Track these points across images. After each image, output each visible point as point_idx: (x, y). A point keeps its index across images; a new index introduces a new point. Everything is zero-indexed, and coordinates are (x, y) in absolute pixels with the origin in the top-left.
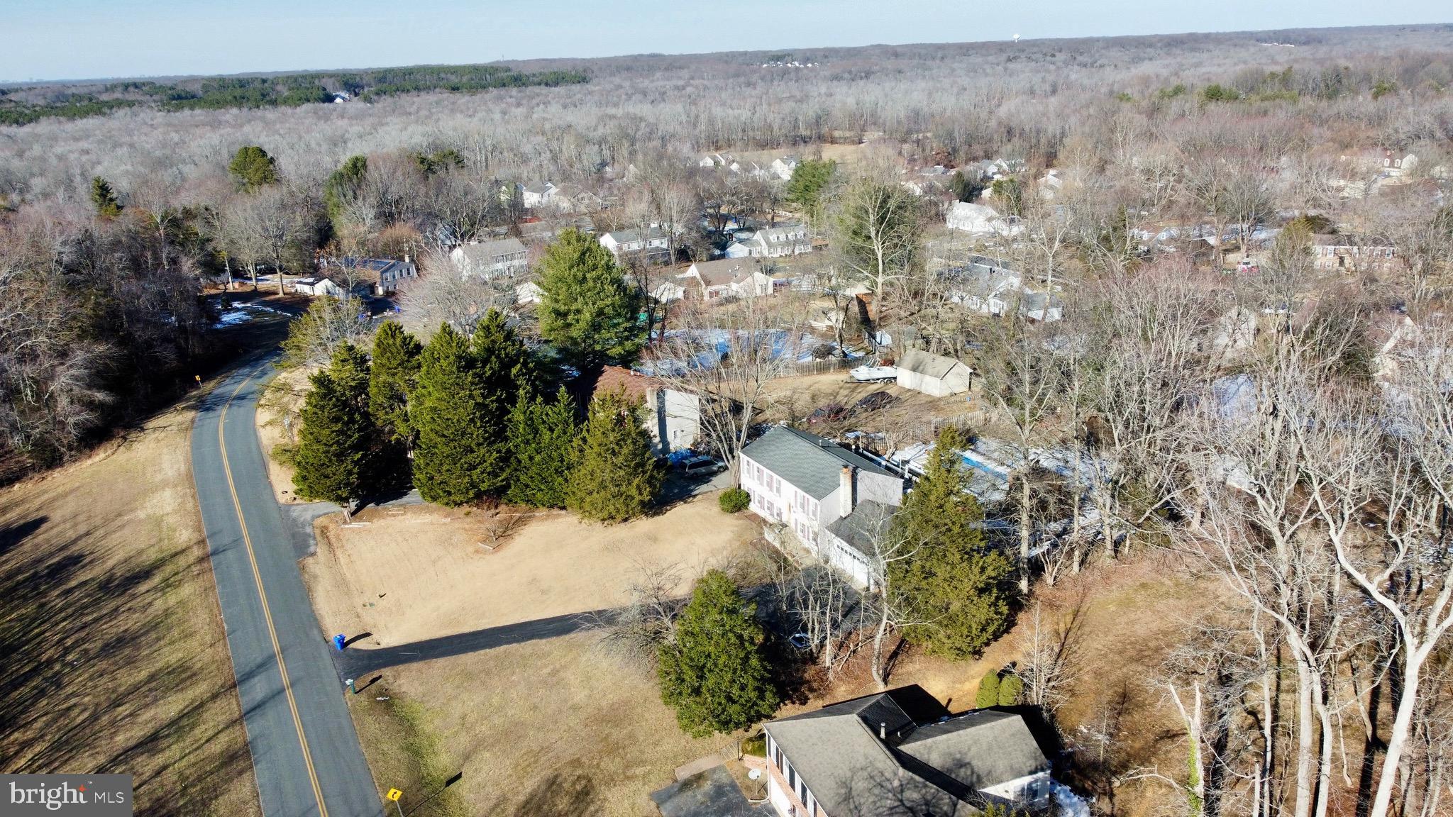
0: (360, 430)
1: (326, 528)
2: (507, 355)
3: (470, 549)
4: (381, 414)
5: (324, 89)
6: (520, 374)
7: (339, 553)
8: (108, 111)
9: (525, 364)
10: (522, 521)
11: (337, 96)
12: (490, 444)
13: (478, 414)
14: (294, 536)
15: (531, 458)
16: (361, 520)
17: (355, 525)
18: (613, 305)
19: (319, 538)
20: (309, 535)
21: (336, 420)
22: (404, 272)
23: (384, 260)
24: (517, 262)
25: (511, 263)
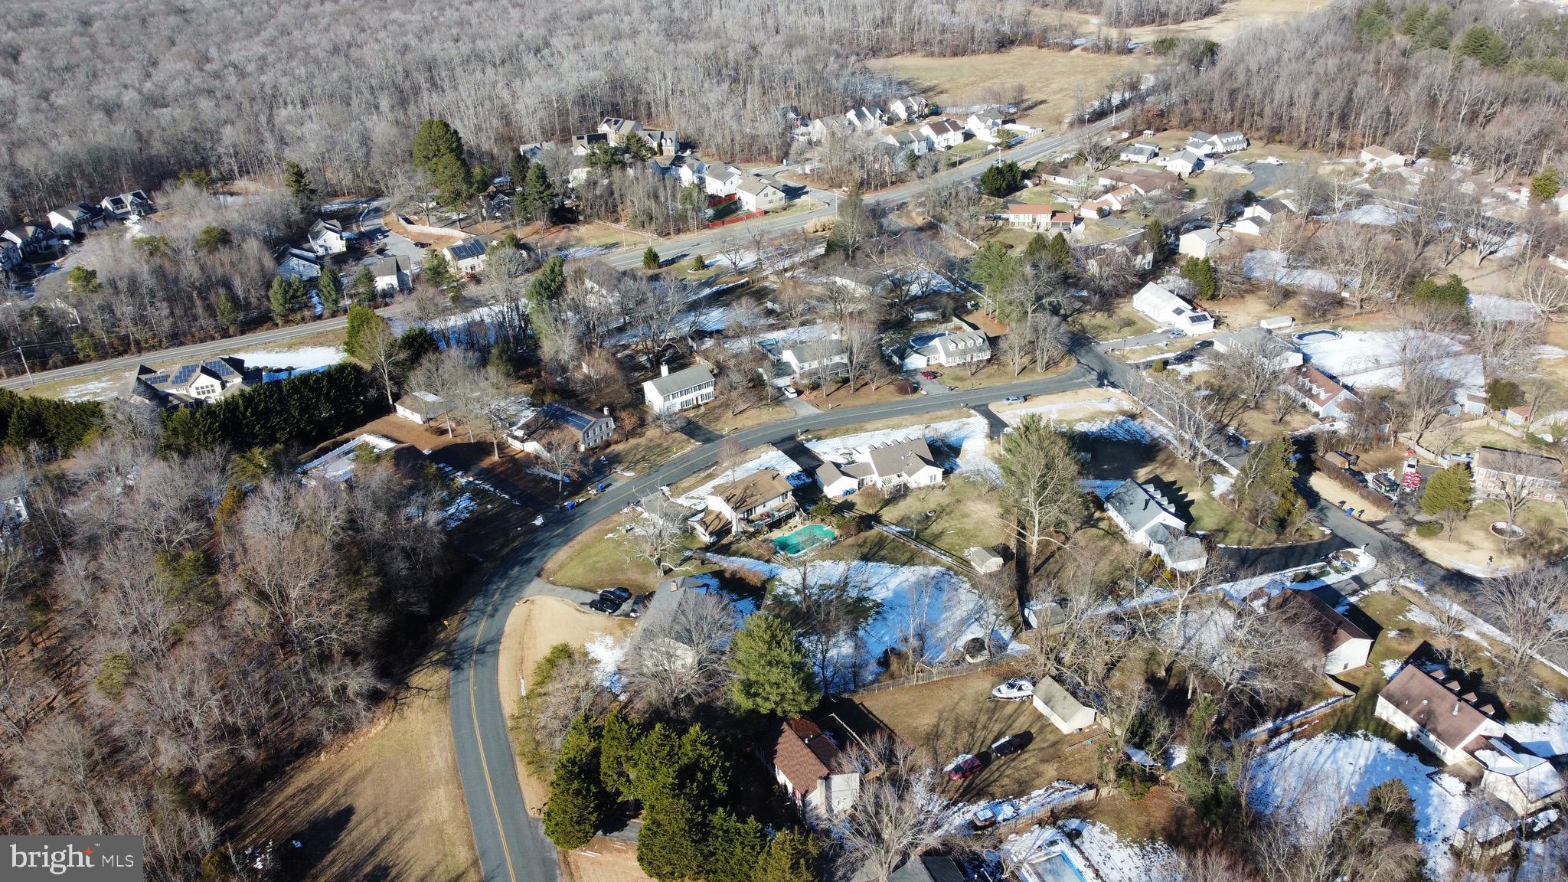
13: (686, 827)
22: (604, 427)
23: (587, 417)
24: (704, 391)
25: (699, 393)
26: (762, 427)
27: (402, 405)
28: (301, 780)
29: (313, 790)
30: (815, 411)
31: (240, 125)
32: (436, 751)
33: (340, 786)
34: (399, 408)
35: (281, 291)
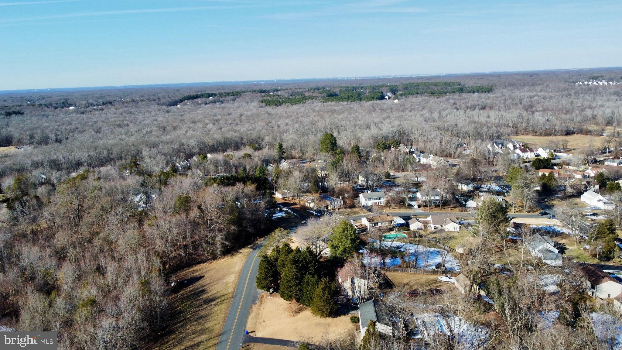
0: (272, 272)
1: (263, 296)
2: (309, 260)
3: (289, 314)
4: (279, 268)
5: (382, 93)
6: (312, 266)
7: (262, 305)
8: (304, 101)
9: (315, 264)
10: (304, 309)
11: (387, 95)
12: (297, 286)
13: (294, 277)
14: (254, 297)
15: (306, 292)
16: (272, 296)
17: (270, 297)
18: (349, 247)
19: (260, 299)
20: (258, 298)
21: (267, 268)
22: (339, 202)
23: (333, 198)
24: (381, 200)
25: (379, 201)
26: (398, 213)
27: (278, 192)
28: (195, 268)
29: (196, 271)
30: (423, 212)
31: (271, 136)
32: (237, 266)
33: (205, 271)
34: (276, 193)
35: (259, 170)
